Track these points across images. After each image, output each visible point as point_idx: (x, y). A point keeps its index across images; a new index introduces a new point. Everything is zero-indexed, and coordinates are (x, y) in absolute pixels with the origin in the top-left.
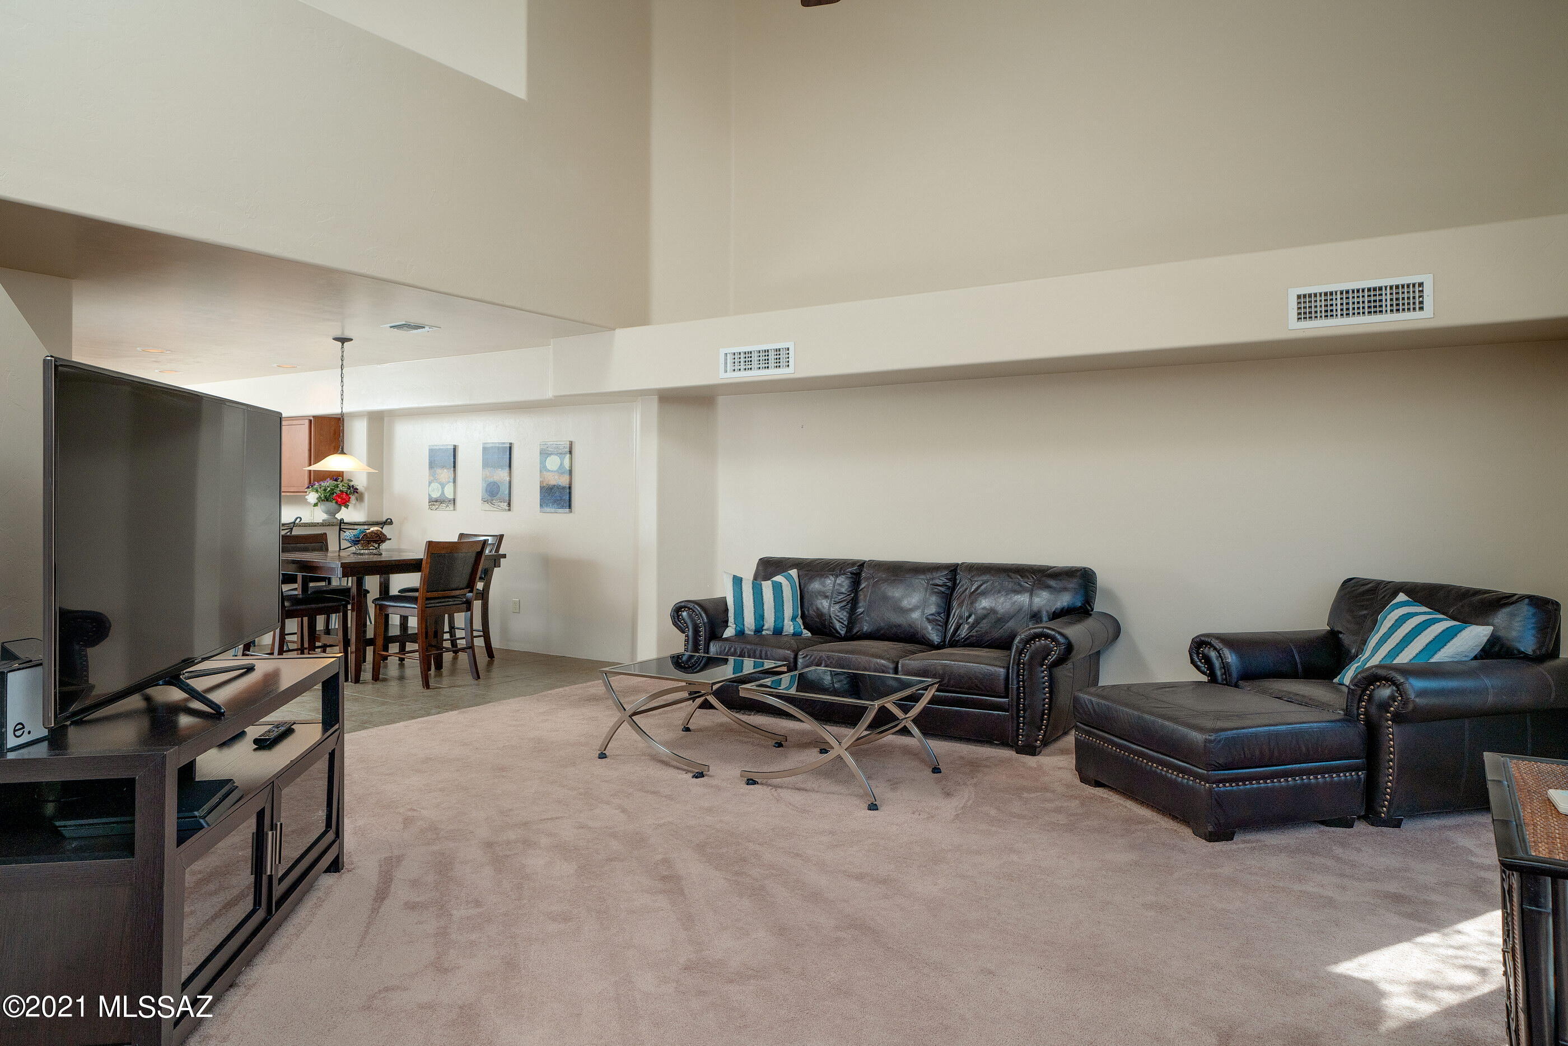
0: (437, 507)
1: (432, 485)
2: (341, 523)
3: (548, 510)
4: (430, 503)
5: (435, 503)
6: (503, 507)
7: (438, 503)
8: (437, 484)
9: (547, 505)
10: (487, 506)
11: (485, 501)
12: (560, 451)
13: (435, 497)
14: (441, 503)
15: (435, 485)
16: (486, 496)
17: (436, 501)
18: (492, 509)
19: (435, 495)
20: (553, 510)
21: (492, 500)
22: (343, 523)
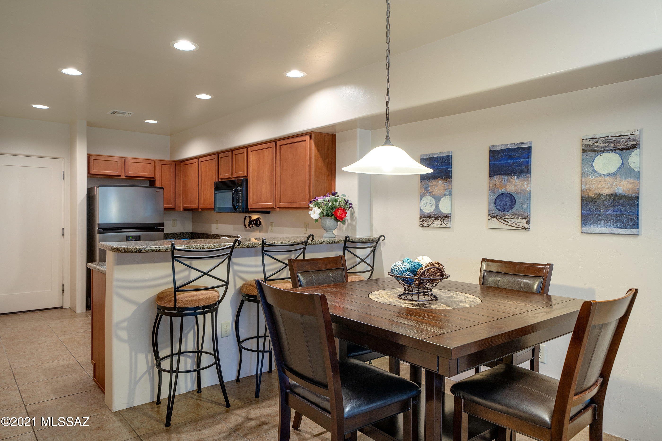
0: (430, 223)
1: (424, 199)
2: (345, 241)
3: (597, 229)
4: (422, 219)
5: (427, 219)
6: (521, 224)
7: (431, 219)
8: (429, 198)
9: (596, 222)
10: (496, 224)
11: (491, 216)
12: (622, 146)
13: (427, 212)
14: (435, 219)
15: (428, 199)
16: (495, 211)
17: (429, 217)
18: (504, 226)
19: (429, 209)
20: (606, 230)
21: (504, 216)
22: (349, 241)
